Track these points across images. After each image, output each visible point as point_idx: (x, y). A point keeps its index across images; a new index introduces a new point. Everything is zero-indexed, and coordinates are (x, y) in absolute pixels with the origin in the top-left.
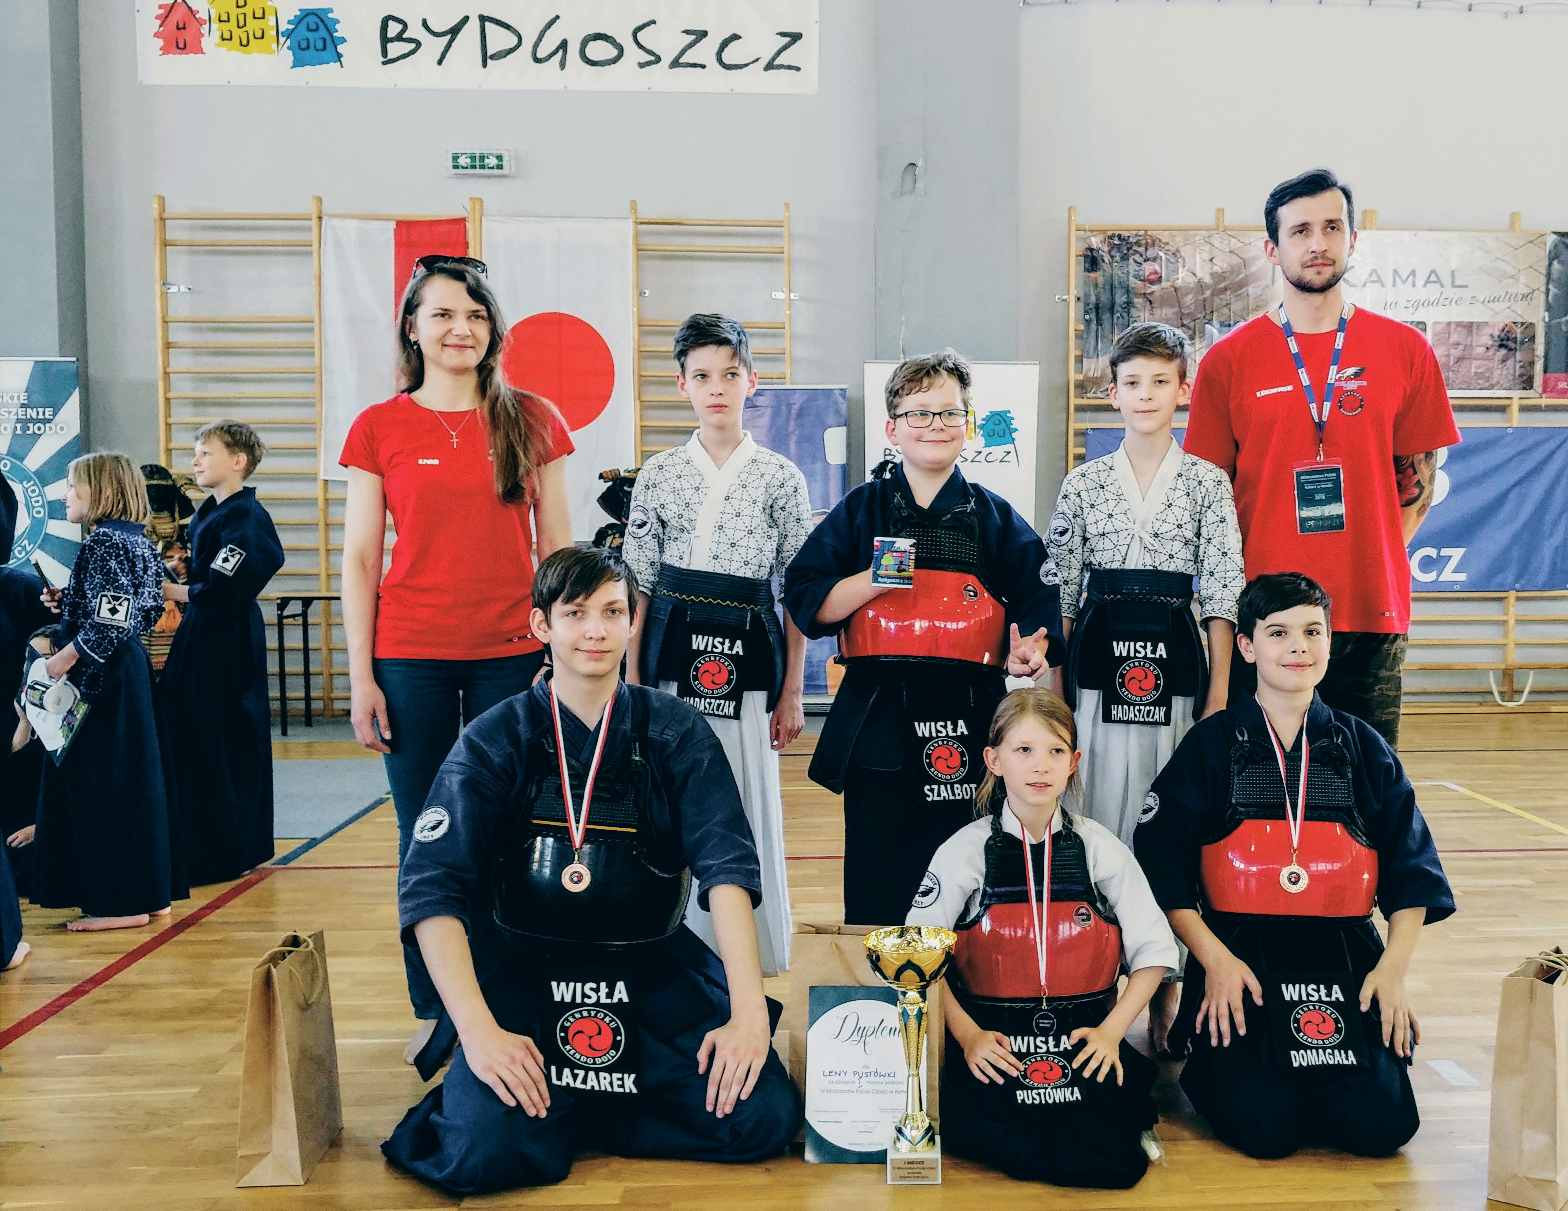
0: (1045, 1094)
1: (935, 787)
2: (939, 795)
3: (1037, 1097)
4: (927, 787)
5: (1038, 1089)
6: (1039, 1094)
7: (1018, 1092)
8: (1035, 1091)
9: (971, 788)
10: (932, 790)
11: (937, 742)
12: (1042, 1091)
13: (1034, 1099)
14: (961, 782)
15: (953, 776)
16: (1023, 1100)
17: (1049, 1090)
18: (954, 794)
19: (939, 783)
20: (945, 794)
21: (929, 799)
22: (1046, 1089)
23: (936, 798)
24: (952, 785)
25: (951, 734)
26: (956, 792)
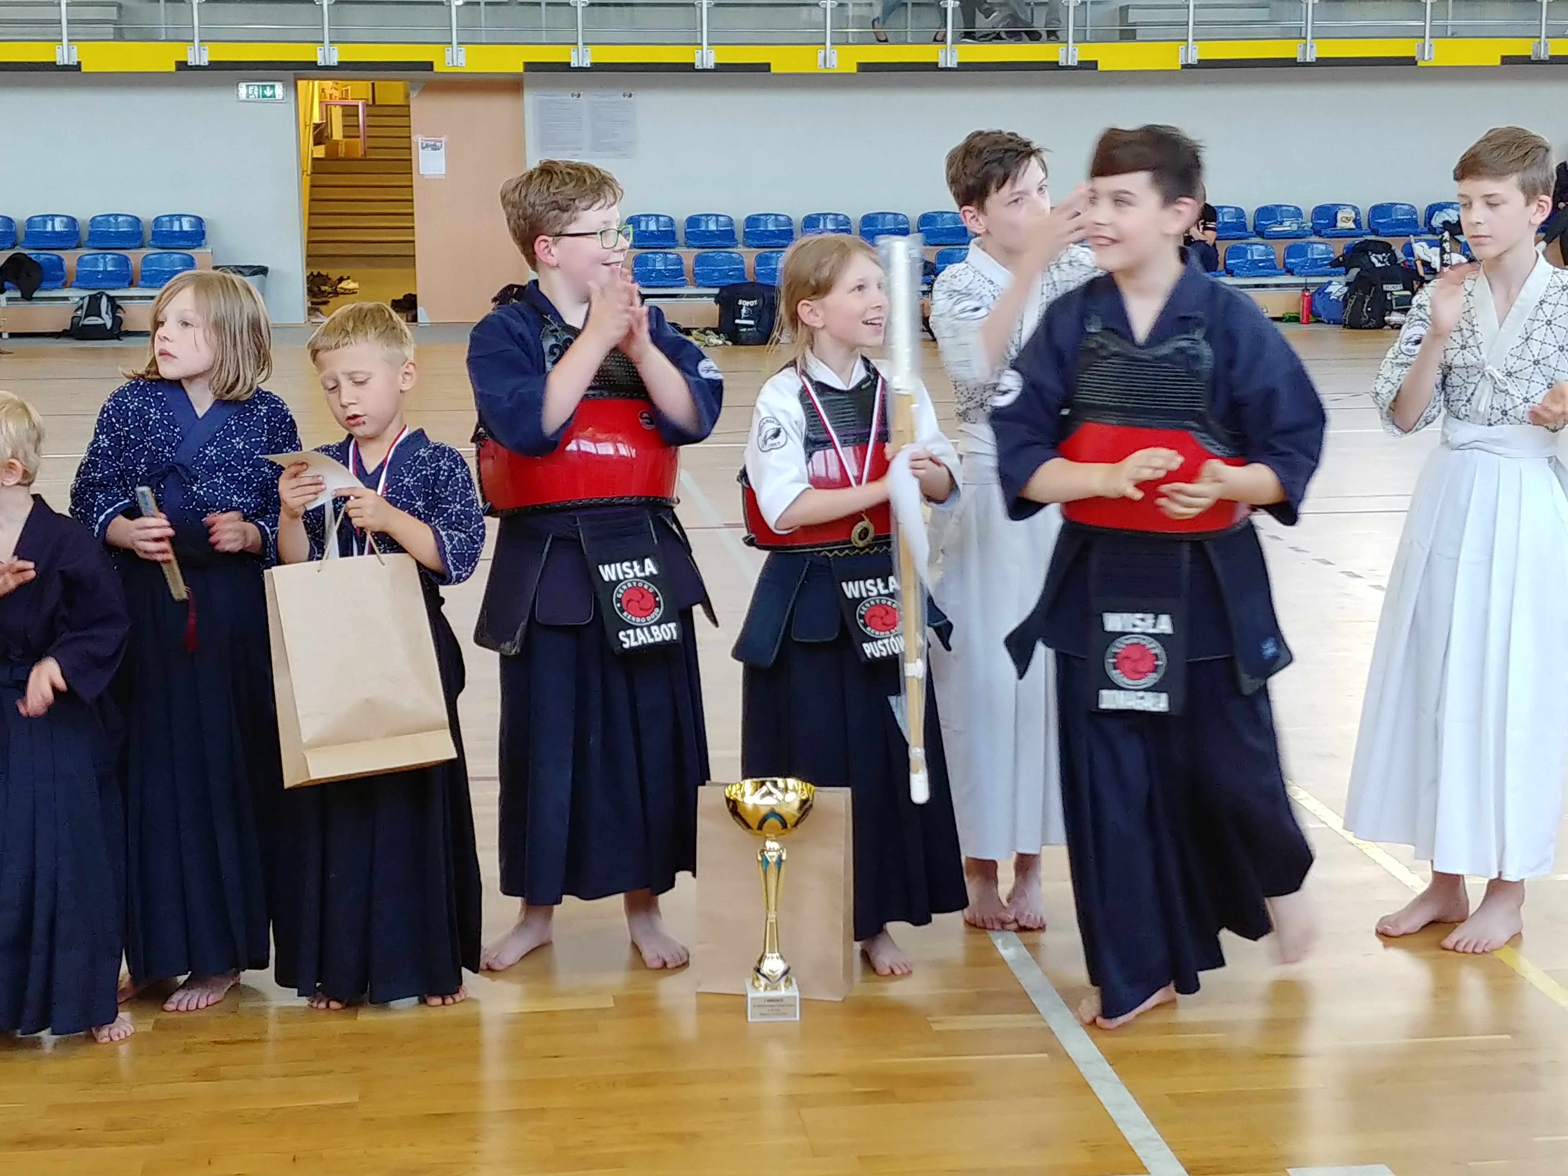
0: (889, 643)
1: (631, 632)
2: (636, 639)
3: (883, 648)
4: (622, 634)
5: (881, 639)
6: (884, 645)
7: (865, 645)
8: (880, 642)
9: (670, 629)
10: (628, 636)
11: (626, 584)
12: (886, 641)
13: (881, 651)
14: (658, 623)
15: (649, 618)
16: (872, 654)
17: (892, 639)
18: (652, 636)
19: (634, 627)
20: (643, 638)
21: (626, 646)
22: (889, 638)
23: (634, 644)
24: (649, 627)
25: (639, 574)
26: (655, 634)
